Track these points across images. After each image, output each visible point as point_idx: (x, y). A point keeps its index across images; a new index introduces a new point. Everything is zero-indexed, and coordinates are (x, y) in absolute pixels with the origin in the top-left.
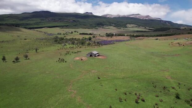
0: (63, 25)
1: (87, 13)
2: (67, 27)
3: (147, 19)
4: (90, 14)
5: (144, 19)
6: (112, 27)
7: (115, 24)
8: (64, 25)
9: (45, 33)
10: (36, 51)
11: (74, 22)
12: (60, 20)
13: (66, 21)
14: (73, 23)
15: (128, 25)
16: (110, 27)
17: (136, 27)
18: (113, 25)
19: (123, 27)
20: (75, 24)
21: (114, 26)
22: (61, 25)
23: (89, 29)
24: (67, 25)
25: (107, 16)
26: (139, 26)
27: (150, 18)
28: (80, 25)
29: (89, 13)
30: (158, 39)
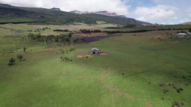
0: (30, 21)
1: (54, 8)
2: (35, 23)
3: (114, 16)
4: (58, 10)
5: (111, 16)
6: (82, 23)
7: (85, 20)
8: (32, 21)
9: (11, 30)
10: (24, 51)
11: (42, 17)
12: (25, 16)
13: (32, 16)
14: (41, 19)
15: (97, 22)
16: (80, 23)
17: (105, 23)
18: (83, 21)
19: (94, 24)
20: (44, 20)
21: (85, 23)
22: (28, 21)
23: (59, 25)
24: (35, 21)
25: (75, 12)
26: (108, 23)
27: (116, 15)
28: (49, 21)
29: (56, 9)
30: (135, 35)
